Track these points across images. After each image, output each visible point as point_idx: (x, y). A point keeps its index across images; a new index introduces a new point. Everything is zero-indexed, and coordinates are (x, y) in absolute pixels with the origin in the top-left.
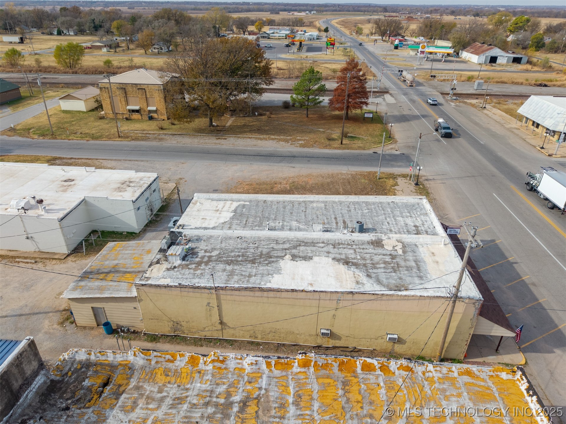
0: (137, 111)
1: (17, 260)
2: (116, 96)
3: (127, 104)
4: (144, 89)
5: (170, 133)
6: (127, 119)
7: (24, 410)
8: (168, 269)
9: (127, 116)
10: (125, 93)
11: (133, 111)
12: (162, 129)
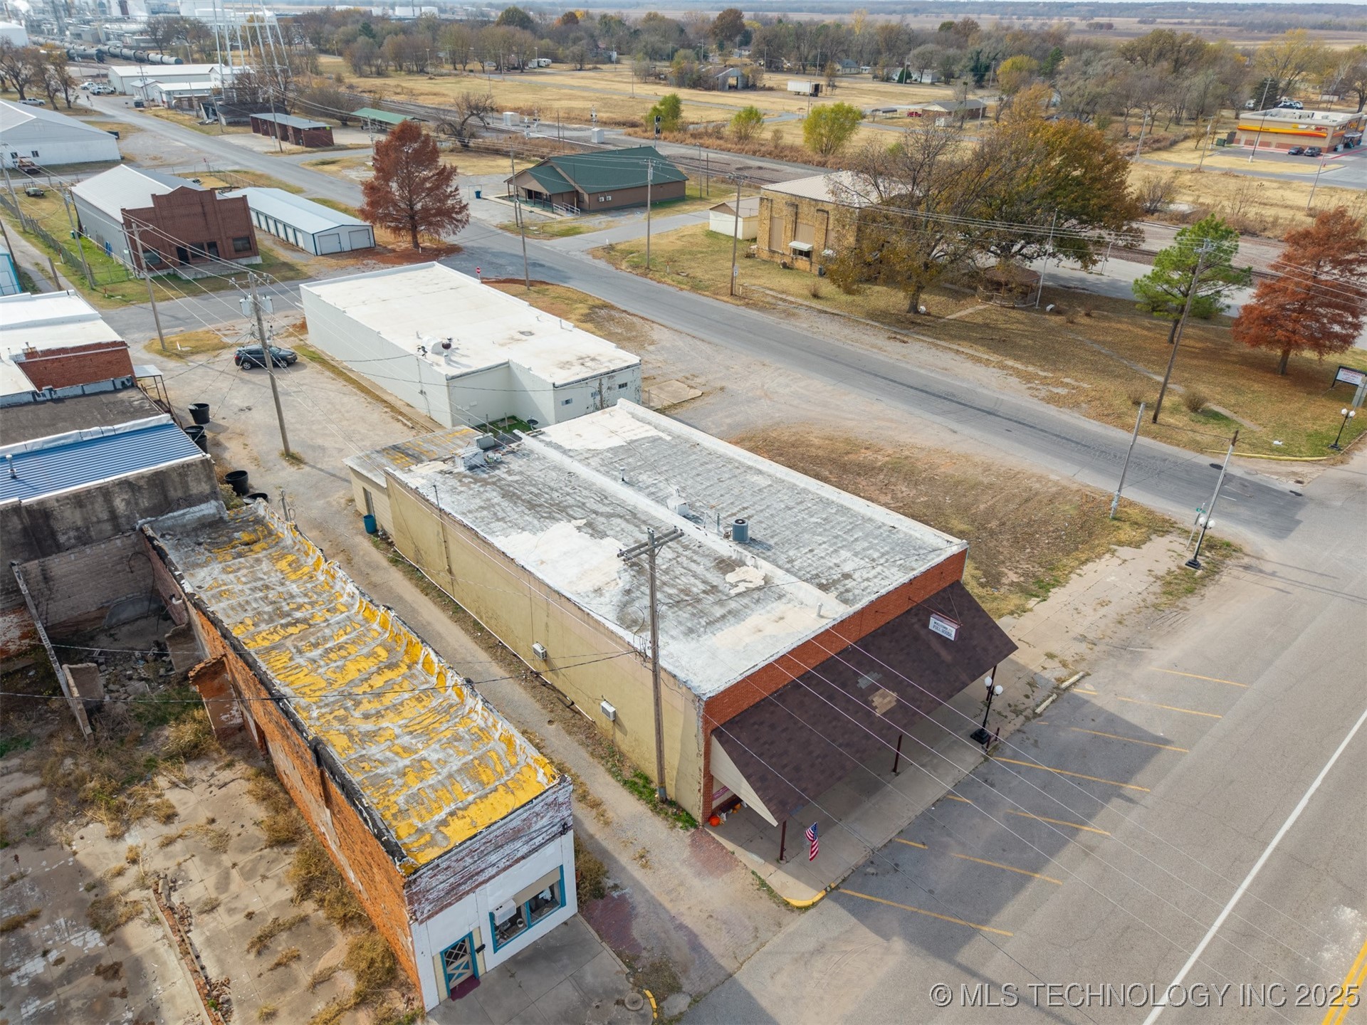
0: (807, 254)
1: (400, 418)
2: (781, 218)
3: (794, 237)
4: (828, 212)
5: (820, 307)
6: (785, 266)
7: (174, 525)
8: (441, 472)
9: (787, 260)
10: (796, 214)
11: (801, 253)
12: (816, 296)
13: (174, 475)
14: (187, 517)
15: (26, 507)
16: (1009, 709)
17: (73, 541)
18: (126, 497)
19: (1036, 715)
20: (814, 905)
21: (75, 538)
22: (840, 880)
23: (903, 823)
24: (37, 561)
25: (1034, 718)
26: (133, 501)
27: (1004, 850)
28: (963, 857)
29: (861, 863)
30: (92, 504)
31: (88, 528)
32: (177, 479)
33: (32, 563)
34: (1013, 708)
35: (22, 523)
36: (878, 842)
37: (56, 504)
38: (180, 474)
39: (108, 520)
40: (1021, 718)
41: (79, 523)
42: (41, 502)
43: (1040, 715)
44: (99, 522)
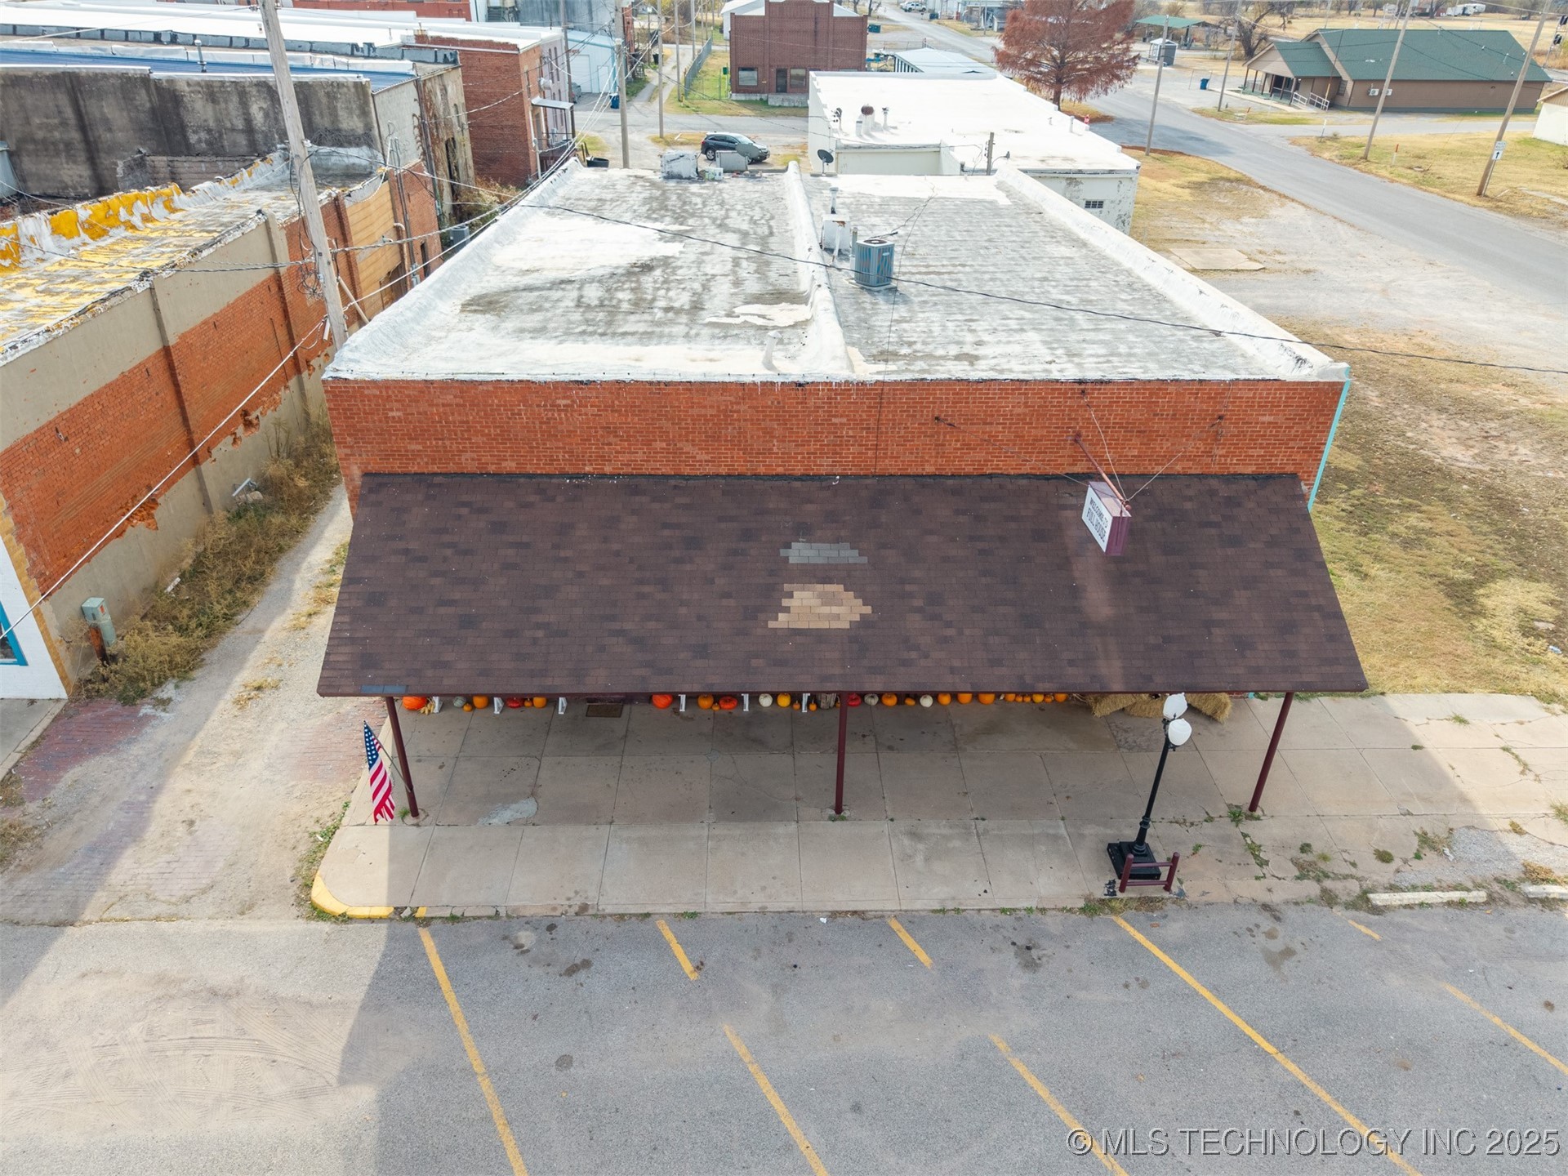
13: (321, 94)
14: (334, 159)
15: (154, 80)
16: (1296, 853)
17: (203, 145)
18: (265, 106)
19: (1362, 902)
20: (345, 919)
21: (206, 142)
22: (447, 913)
23: (715, 902)
24: (165, 158)
25: (1351, 905)
26: (272, 115)
27: (856, 1108)
28: (742, 1050)
29: (527, 913)
30: (226, 102)
31: (221, 135)
32: (324, 100)
33: (160, 158)
34: (1306, 857)
35: (150, 101)
36: (614, 901)
37: (187, 89)
38: (328, 94)
39: (242, 131)
40: (1311, 888)
41: (211, 124)
42: (171, 81)
43: (1377, 910)
44: (233, 130)
